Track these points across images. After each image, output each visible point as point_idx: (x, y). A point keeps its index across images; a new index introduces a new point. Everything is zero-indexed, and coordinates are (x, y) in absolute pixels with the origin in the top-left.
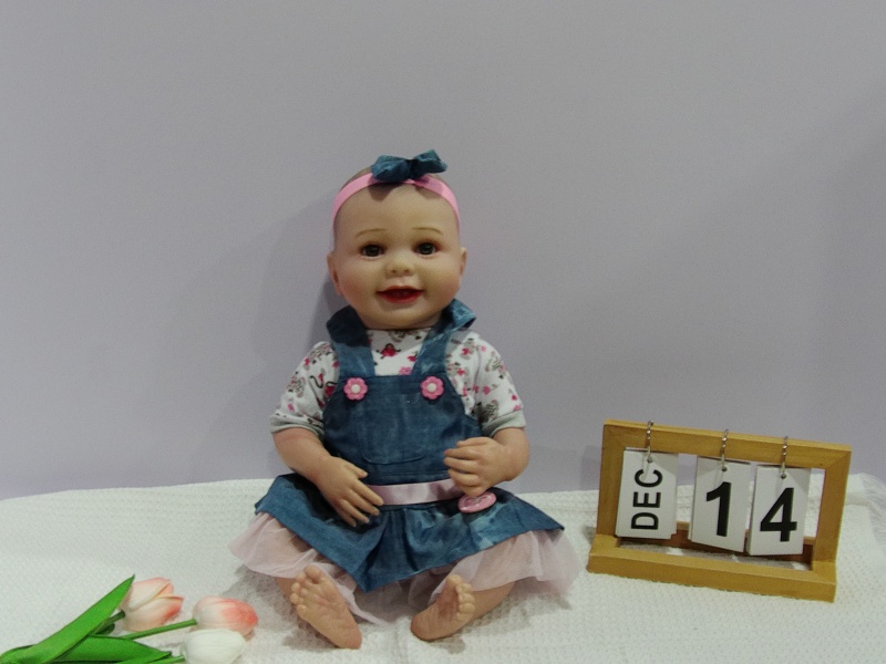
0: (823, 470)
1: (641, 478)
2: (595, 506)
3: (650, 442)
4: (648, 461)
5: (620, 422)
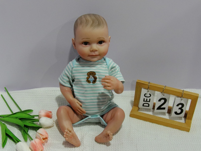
1: (146, 95)
4: (148, 91)
5: (140, 81)
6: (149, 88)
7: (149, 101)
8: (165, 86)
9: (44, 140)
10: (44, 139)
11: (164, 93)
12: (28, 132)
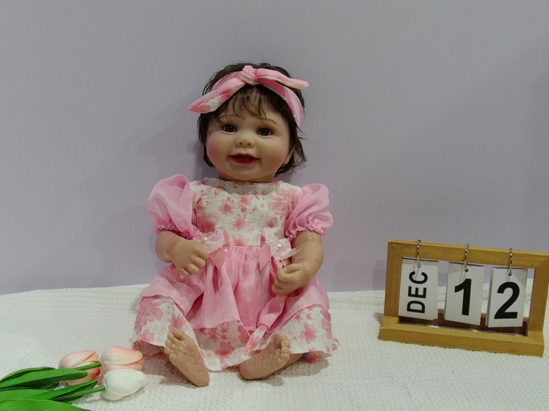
0: (534, 270)
1: (414, 277)
2: (383, 300)
3: (419, 252)
4: (417, 266)
5: (399, 241)
7: (424, 296)
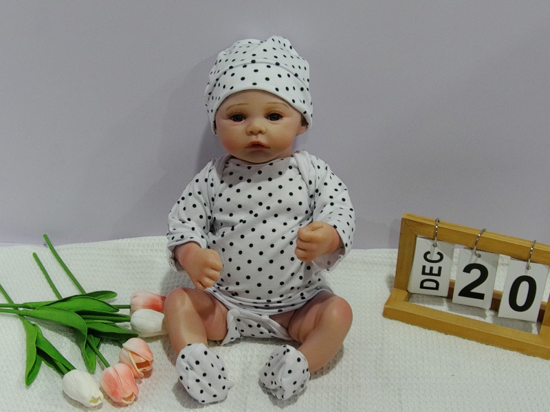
1: (428, 257)
4: (434, 245)
5: (413, 216)
6: (436, 235)
7: (439, 274)
8: (482, 229)
9: (141, 369)
10: (139, 365)
11: (477, 249)
12: (98, 347)
